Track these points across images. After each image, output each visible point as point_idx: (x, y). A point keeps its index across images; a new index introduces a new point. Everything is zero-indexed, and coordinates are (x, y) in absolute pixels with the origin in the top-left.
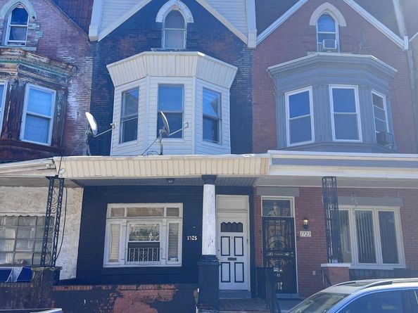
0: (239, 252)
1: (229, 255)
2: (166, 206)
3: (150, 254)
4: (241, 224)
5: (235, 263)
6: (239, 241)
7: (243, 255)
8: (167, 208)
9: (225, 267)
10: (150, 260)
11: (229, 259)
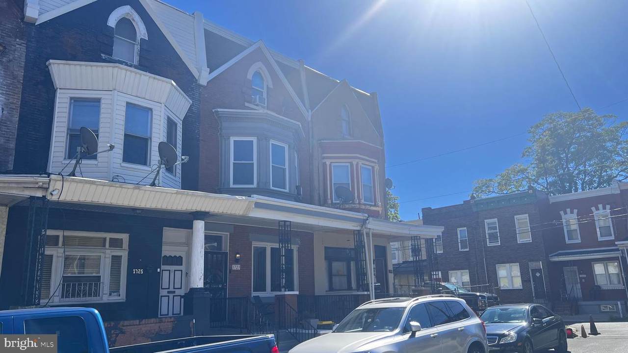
0: (177, 285)
1: (169, 288)
2: (108, 236)
3: (90, 289)
4: (181, 258)
5: (174, 296)
6: (178, 274)
7: (181, 288)
8: (110, 239)
9: (165, 300)
10: (90, 295)
11: (169, 292)
